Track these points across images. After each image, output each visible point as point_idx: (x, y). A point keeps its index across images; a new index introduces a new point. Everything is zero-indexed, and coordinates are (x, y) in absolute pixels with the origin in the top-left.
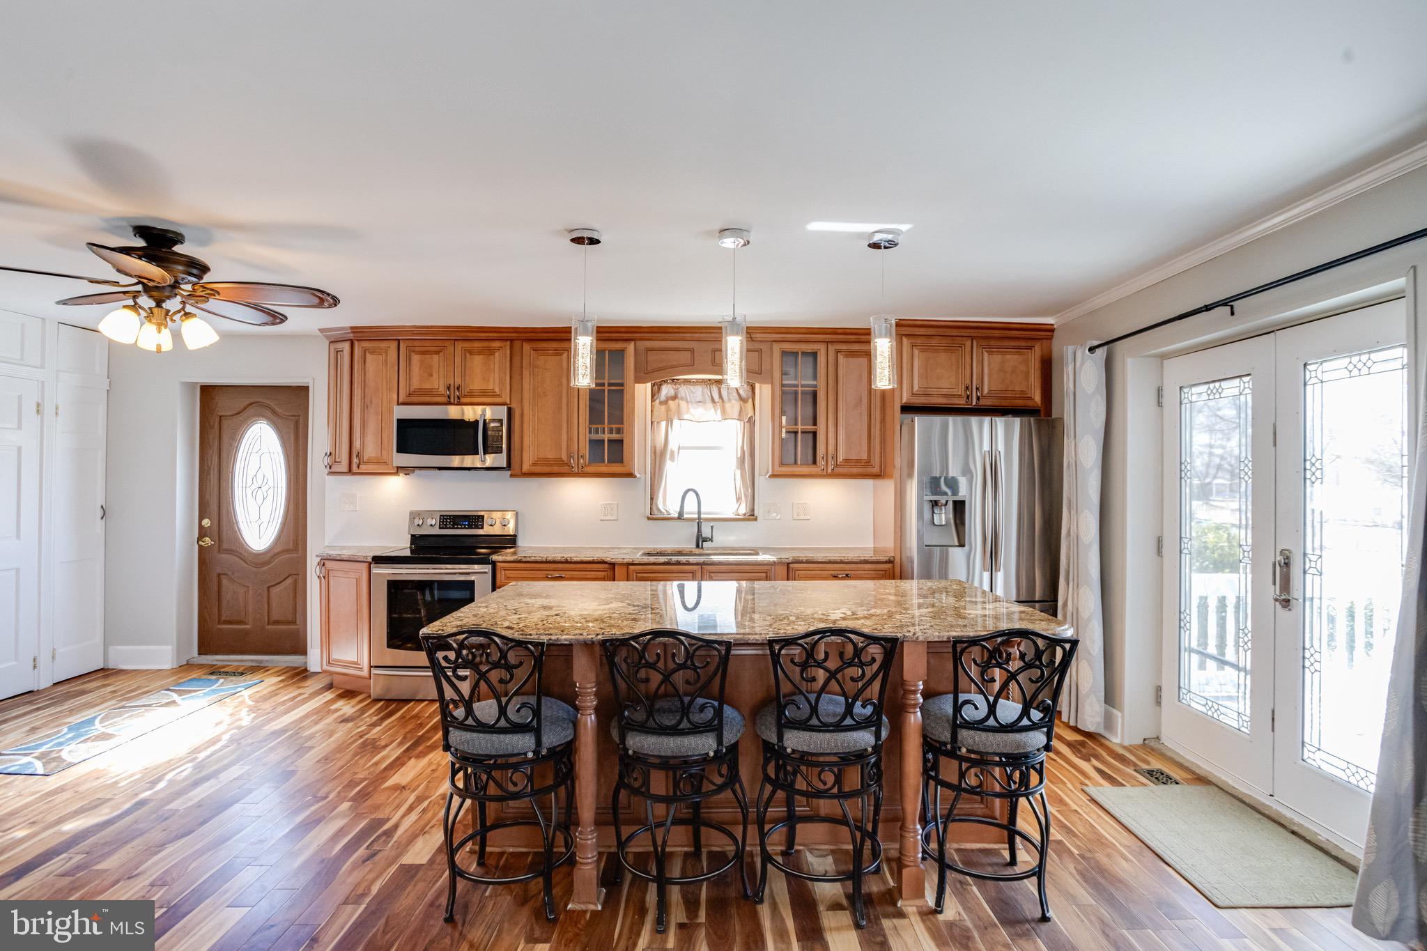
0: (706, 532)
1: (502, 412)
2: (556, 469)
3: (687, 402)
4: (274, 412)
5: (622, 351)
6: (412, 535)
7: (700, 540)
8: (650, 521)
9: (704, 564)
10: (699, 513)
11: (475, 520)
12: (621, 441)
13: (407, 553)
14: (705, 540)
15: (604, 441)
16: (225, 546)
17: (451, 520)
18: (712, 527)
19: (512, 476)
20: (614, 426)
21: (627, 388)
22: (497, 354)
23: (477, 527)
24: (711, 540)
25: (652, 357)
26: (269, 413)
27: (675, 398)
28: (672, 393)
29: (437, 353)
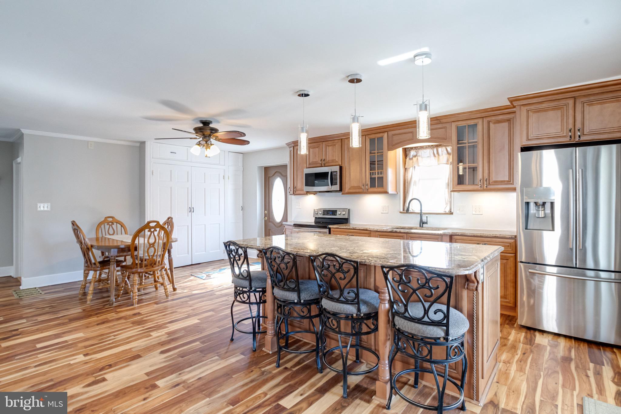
0: (424, 219)
1: (337, 169)
2: (357, 191)
3: (422, 158)
4: (282, 174)
5: (382, 137)
6: (316, 218)
7: (422, 223)
8: (402, 214)
9: (407, 233)
10: (421, 210)
11: (334, 212)
12: (382, 178)
13: (314, 224)
14: (423, 223)
15: (375, 178)
16: (270, 220)
17: (326, 212)
18: (427, 217)
19: (342, 194)
20: (380, 171)
21: (384, 154)
22: (336, 145)
23: (334, 215)
24: (426, 223)
25: (395, 138)
26: (280, 175)
27: (415, 156)
28: (415, 154)
29: (318, 147)
